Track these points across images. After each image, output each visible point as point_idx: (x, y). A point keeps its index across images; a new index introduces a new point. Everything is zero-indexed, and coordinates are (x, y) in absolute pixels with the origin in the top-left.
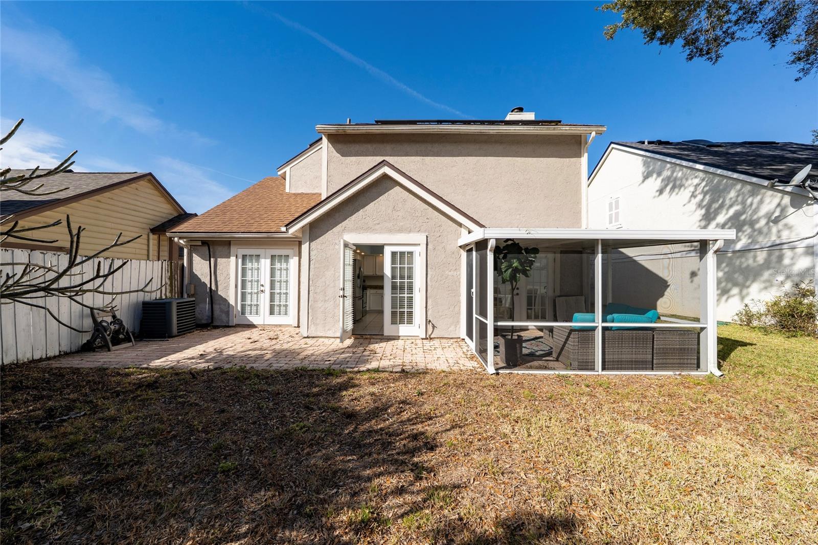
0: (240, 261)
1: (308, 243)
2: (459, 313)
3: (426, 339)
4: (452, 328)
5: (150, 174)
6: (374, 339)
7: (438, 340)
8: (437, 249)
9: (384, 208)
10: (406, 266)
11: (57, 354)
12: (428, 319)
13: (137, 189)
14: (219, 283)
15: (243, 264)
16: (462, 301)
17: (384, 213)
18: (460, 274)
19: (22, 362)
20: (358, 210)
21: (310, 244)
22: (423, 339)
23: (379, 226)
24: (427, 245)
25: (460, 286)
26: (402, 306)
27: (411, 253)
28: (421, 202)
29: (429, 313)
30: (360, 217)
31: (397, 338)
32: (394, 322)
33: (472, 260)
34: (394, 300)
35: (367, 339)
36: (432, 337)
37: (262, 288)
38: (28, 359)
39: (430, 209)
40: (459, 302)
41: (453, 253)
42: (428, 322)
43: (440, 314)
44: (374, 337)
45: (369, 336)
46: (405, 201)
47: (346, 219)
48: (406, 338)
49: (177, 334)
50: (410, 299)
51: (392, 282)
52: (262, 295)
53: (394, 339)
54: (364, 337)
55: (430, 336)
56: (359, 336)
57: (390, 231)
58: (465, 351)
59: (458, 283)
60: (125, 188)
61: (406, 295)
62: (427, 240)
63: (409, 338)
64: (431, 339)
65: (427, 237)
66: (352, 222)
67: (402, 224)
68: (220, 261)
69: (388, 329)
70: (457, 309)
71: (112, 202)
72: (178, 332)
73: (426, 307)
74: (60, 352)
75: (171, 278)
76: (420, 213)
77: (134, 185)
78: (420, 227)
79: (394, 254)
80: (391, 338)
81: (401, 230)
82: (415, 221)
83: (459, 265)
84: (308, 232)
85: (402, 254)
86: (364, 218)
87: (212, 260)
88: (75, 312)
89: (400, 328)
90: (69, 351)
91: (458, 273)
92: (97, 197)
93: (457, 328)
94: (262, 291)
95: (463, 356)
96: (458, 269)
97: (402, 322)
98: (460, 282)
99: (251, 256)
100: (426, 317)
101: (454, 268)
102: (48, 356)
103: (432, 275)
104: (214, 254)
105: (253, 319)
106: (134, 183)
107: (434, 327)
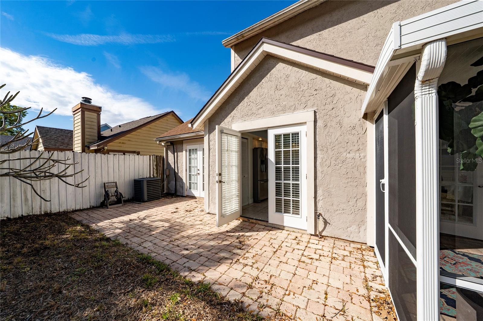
0: (188, 153)
1: (208, 135)
2: (364, 209)
3: (316, 235)
4: (354, 228)
5: (173, 112)
6: (259, 224)
7: (332, 241)
8: (329, 125)
9: (266, 91)
10: (291, 149)
11: (89, 207)
12: (319, 211)
13: (167, 120)
14: (179, 168)
15: (190, 155)
16: (368, 194)
17: (267, 95)
18: (365, 157)
19: (69, 211)
20: (243, 99)
21: (209, 136)
22: (312, 235)
23: (262, 110)
24: (315, 122)
25: (365, 173)
26: (287, 194)
27: (296, 135)
28: (307, 72)
29: (319, 205)
30: (245, 105)
31: (282, 228)
32: (278, 210)
33: (382, 132)
34: (278, 186)
35: (253, 223)
36: (323, 234)
37: (199, 172)
38: (73, 209)
39: (319, 77)
40: (364, 194)
41: (354, 128)
42: (317, 216)
43: (335, 207)
44: (259, 222)
45: (254, 221)
46: (288, 76)
47: (234, 109)
48: (292, 230)
49: (147, 200)
50: (296, 187)
51: (277, 168)
52: (199, 176)
53: (279, 229)
54: (251, 220)
55: (320, 233)
56: (246, 219)
57: (273, 113)
58: (370, 277)
59: (361, 169)
60: (161, 120)
61: (291, 182)
62: (315, 116)
63: (295, 230)
64: (322, 237)
65: (315, 112)
66: (239, 111)
67: (284, 103)
68: (179, 154)
69: (273, 216)
70: (360, 204)
71: (156, 128)
72: (148, 199)
73: (315, 198)
74: (90, 206)
75: (157, 165)
76: (307, 85)
77: (165, 118)
78: (306, 101)
79: (277, 138)
80: (275, 226)
81: (284, 110)
82: (300, 96)
83: (364, 144)
84: (208, 126)
85: (286, 136)
86: (248, 104)
87: (176, 154)
88: (98, 185)
89: (285, 217)
90: (95, 206)
91: (362, 155)
92: (148, 126)
93: (362, 229)
94: (199, 174)
95: (363, 291)
96: (362, 148)
97: (287, 211)
98: (365, 168)
99: (193, 150)
100: (316, 210)
101: (356, 148)
102: (84, 208)
103: (322, 159)
104: (176, 150)
105: (195, 193)
106: (165, 117)
107: (326, 223)
